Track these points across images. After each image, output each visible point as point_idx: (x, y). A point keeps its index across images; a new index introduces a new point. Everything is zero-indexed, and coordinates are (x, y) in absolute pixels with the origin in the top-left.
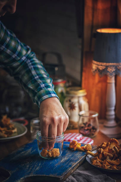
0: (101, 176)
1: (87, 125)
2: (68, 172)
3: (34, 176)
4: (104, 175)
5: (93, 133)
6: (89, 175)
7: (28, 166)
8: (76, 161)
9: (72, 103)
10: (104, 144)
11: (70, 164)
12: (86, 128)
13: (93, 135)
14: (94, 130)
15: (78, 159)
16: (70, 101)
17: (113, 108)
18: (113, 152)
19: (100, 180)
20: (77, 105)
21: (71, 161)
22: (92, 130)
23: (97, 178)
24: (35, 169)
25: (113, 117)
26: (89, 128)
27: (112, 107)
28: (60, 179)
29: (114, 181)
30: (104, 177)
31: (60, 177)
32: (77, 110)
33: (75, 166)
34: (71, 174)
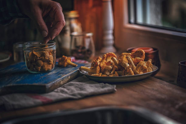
0: (98, 85)
1: (81, 48)
3: (13, 86)
4: (101, 84)
5: (88, 56)
6: (82, 84)
7: (7, 79)
8: (66, 74)
11: (59, 76)
12: (80, 51)
13: (88, 58)
14: (89, 52)
15: (69, 72)
17: (111, 32)
19: (96, 88)
20: (68, 29)
21: (61, 73)
22: (87, 52)
23: (92, 87)
25: (111, 42)
26: (84, 50)
27: (110, 30)
28: (47, 87)
29: (114, 87)
30: (101, 86)
31: (47, 85)
32: (68, 33)
33: (65, 78)
34: (60, 86)
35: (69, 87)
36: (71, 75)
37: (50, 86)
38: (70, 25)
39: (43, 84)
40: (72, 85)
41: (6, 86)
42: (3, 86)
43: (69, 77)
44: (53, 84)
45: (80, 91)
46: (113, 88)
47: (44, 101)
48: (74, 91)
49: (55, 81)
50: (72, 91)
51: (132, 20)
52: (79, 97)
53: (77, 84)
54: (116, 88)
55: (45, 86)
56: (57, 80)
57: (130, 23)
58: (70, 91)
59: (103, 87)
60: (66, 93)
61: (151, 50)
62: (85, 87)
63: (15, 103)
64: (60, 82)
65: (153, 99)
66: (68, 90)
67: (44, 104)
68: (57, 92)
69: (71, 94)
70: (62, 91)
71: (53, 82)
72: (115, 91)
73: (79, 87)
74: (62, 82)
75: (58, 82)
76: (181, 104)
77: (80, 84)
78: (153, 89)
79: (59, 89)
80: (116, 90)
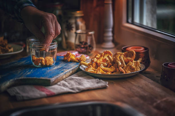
0: (94, 80)
1: (83, 43)
2: (60, 76)
3: (24, 79)
4: (96, 79)
5: (90, 51)
6: (81, 79)
7: (19, 72)
8: (69, 68)
9: (70, 23)
10: (98, 56)
11: (63, 70)
12: (82, 46)
13: (90, 52)
14: (91, 48)
15: (71, 67)
16: (67, 22)
17: (111, 30)
18: (107, 61)
19: (92, 83)
20: (74, 26)
21: (64, 68)
22: (88, 48)
23: (88, 82)
24: (27, 73)
25: (111, 38)
26: (85, 46)
27: (110, 28)
28: (51, 81)
29: (106, 83)
30: (97, 81)
31: (51, 79)
32: (74, 30)
33: (67, 72)
34: (63, 80)
35: (70, 81)
36: (72, 70)
37: (53, 80)
38: (76, 23)
39: (48, 79)
40: (72, 80)
41: (18, 78)
42: (16, 79)
43: (71, 72)
44: (57, 78)
45: (79, 85)
46: (105, 84)
47: (48, 93)
48: (74, 86)
49: (59, 76)
50: (72, 85)
51: (130, 21)
52: (77, 91)
53: (76, 79)
54: (108, 84)
56: (60, 75)
57: (128, 22)
58: (70, 85)
59: (98, 83)
60: (67, 86)
61: (142, 49)
62: (83, 83)
63: (25, 95)
64: (63, 76)
65: (136, 96)
66: (69, 84)
67: (48, 96)
68: (60, 85)
69: (71, 88)
70: (64, 85)
71: (57, 77)
73: (78, 81)
74: (64, 76)
75: (61, 76)
76: (159, 102)
77: (79, 79)
78: (139, 86)
79: (61, 82)
80: (108, 86)
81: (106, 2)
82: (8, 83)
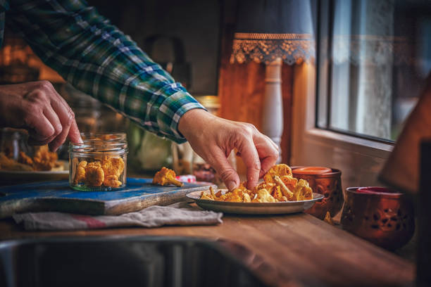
2: (128, 201)
6: (170, 209)
11: (140, 194)
12: (207, 167)
21: (144, 192)
23: (185, 214)
24: (63, 193)
27: (275, 137)
28: (106, 205)
29: (218, 216)
31: (106, 202)
33: (148, 197)
34: (136, 211)
36: (162, 196)
37: (112, 205)
39: (100, 201)
40: (154, 210)
41: (40, 198)
42: (35, 198)
43: (158, 199)
45: (162, 217)
46: (216, 217)
47: (93, 224)
48: (152, 217)
49: (126, 200)
50: (149, 217)
51: (322, 123)
52: (154, 224)
54: (222, 218)
55: (103, 203)
56: (129, 199)
57: (317, 126)
59: (203, 216)
60: (137, 218)
61: (328, 170)
62: (172, 213)
64: (137, 202)
66: (144, 215)
67: (90, 228)
68: (124, 216)
69: (145, 220)
70: (133, 217)
71: (122, 201)
72: (220, 223)
73: (164, 212)
74: (140, 203)
75: (131, 202)
79: (131, 213)
80: (221, 221)
81: (268, 80)
82: (17, 204)
